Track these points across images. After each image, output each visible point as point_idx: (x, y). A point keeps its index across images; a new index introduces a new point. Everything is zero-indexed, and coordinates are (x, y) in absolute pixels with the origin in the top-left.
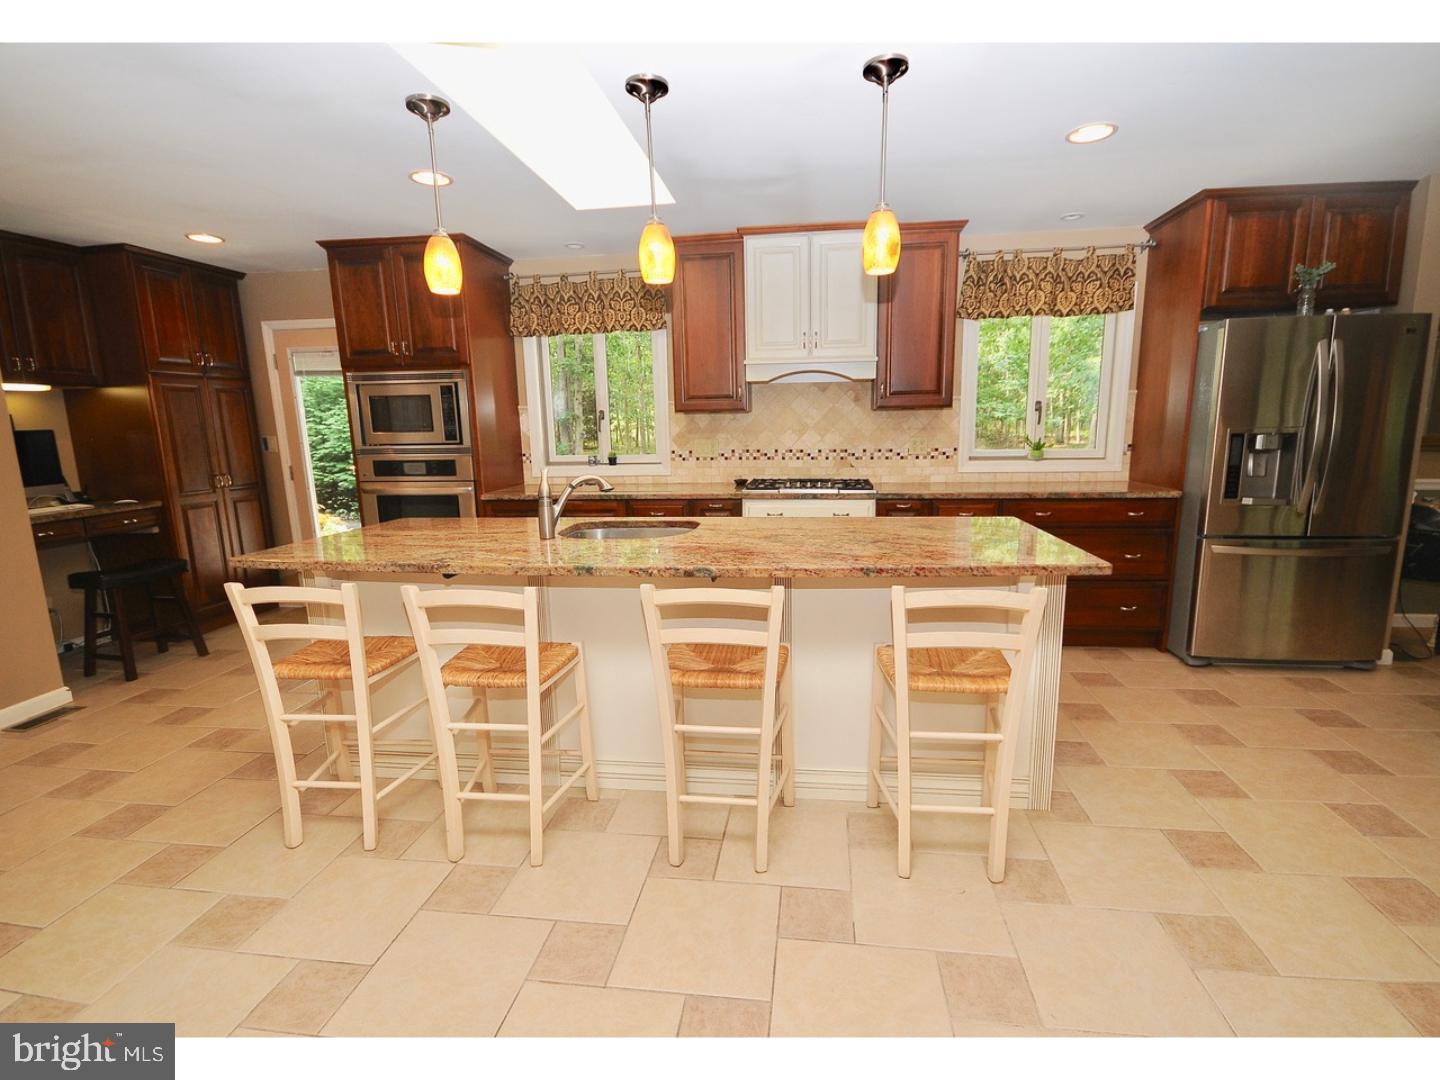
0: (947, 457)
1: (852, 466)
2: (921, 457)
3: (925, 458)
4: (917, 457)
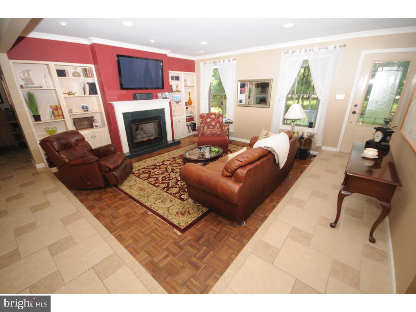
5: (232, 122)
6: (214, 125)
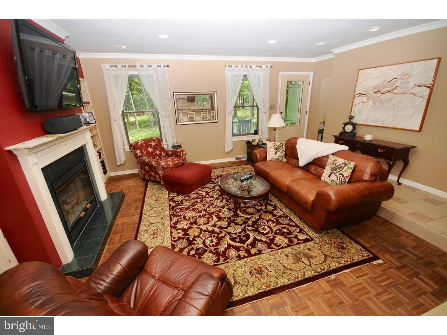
5: (180, 145)
6: (159, 154)
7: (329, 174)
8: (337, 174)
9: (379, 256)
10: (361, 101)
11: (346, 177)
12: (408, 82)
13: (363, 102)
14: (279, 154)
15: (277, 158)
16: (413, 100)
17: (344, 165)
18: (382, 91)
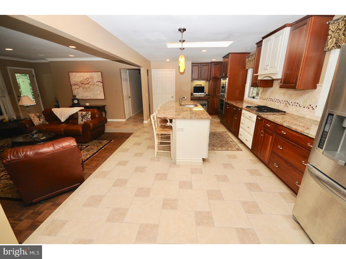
0: (313, 109)
1: (288, 107)
2: (305, 107)
3: (306, 108)
4: (304, 107)
7: (81, 120)
8: (85, 118)
9: (112, 140)
10: (76, 88)
11: (90, 118)
12: (94, 80)
13: (77, 88)
14: (42, 120)
15: (42, 122)
16: (98, 87)
17: (86, 114)
18: (85, 83)
